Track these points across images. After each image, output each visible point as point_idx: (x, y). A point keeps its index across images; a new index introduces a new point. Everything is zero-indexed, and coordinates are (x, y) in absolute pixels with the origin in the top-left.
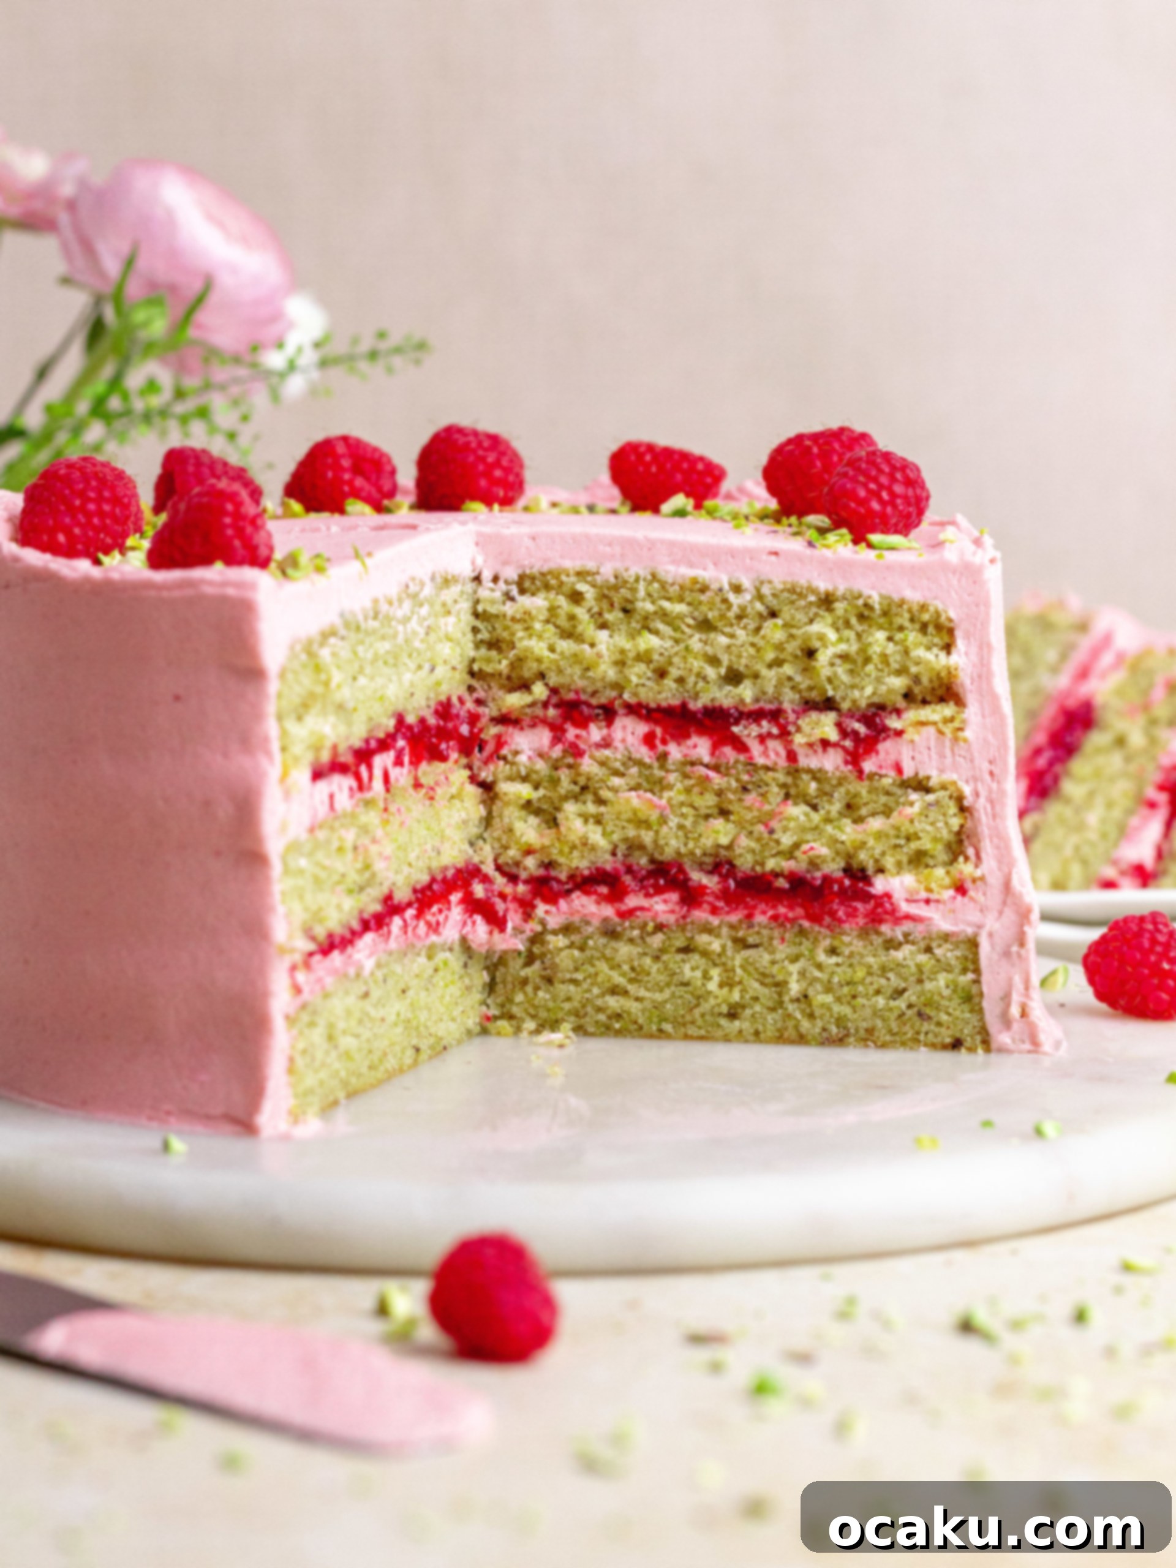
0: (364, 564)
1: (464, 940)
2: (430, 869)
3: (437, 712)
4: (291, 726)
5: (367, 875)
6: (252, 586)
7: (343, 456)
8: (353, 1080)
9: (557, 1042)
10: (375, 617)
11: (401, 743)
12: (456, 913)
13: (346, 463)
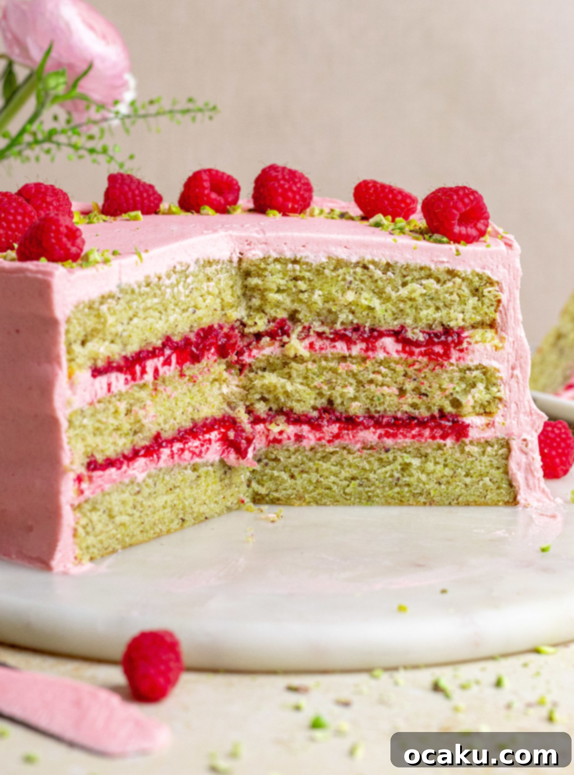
0: (140, 257)
1: (222, 461)
2: (193, 420)
3: (198, 334)
4: (77, 348)
5: (138, 425)
6: (49, 274)
7: (206, 181)
8: (127, 540)
9: (272, 519)
10: (148, 285)
11: (168, 352)
12: (216, 447)
13: (207, 184)
